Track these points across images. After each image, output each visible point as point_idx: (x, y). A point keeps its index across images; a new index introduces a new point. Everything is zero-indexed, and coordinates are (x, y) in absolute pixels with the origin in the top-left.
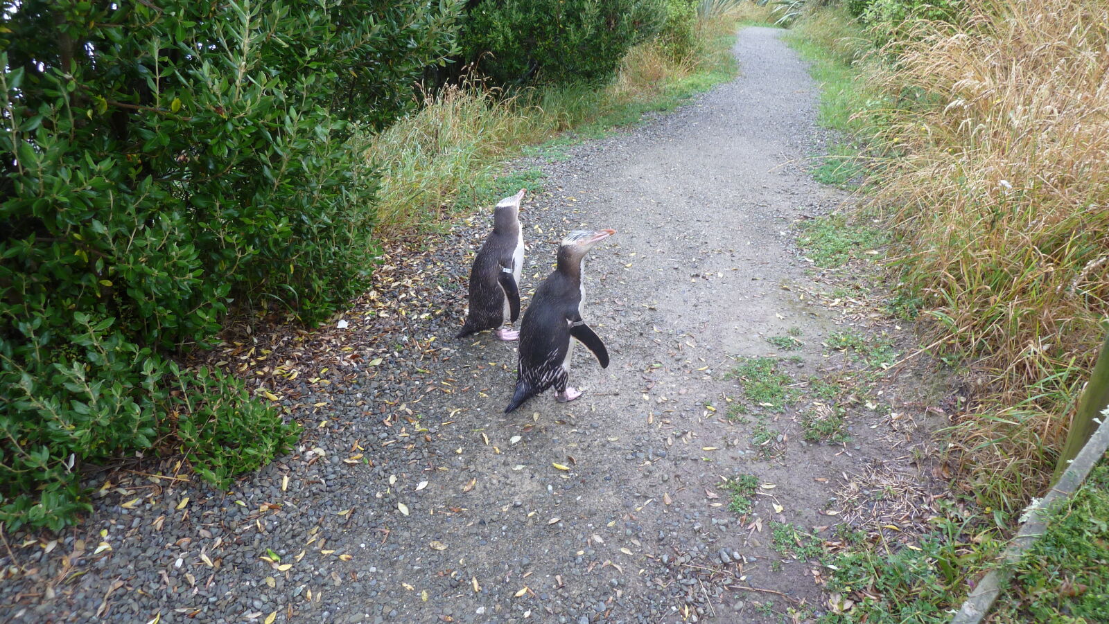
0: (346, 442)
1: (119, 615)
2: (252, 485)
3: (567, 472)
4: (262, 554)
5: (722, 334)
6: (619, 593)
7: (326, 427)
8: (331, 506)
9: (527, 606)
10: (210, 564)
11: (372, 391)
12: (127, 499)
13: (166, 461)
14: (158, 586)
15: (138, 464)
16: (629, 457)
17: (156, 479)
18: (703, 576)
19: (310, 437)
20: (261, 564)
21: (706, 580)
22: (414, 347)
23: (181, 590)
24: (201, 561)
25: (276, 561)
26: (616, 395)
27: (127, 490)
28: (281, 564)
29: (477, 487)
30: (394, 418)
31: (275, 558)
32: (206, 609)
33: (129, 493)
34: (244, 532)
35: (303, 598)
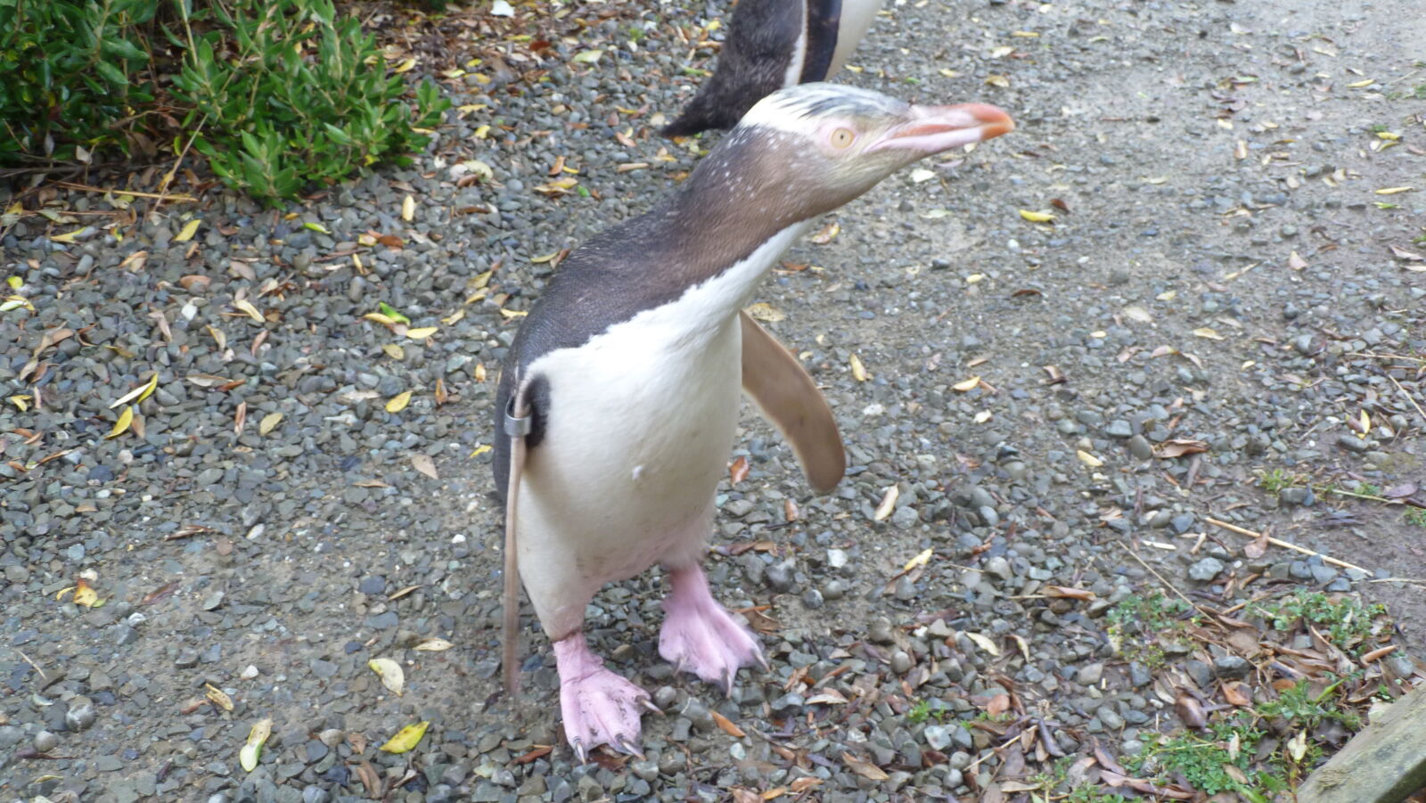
0: (537, 160)
1: (66, 384)
2: (338, 205)
3: (1050, 222)
4: (370, 311)
5: (1401, 36)
6: (1198, 395)
7: (489, 136)
8: (515, 247)
9: (980, 404)
10: (258, 317)
11: (586, 91)
12: (60, 229)
13: (140, 172)
14: (147, 342)
15: (82, 173)
16: (1197, 203)
17: (125, 199)
18: (1400, 370)
19: (456, 147)
20: (368, 326)
21: (1407, 378)
22: (671, 38)
23: (198, 352)
24: (238, 311)
25: (399, 323)
26: (1153, 120)
27: (62, 215)
28: (411, 328)
29: (842, 240)
30: (640, 135)
31: (398, 318)
32: (255, 380)
33: (65, 220)
34: (327, 273)
35: (468, 377)
